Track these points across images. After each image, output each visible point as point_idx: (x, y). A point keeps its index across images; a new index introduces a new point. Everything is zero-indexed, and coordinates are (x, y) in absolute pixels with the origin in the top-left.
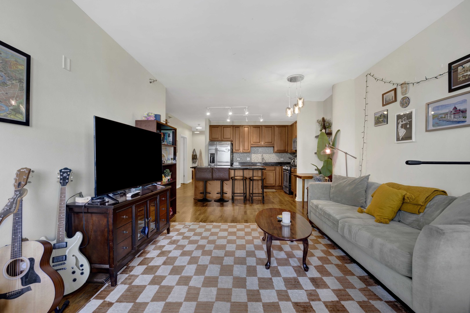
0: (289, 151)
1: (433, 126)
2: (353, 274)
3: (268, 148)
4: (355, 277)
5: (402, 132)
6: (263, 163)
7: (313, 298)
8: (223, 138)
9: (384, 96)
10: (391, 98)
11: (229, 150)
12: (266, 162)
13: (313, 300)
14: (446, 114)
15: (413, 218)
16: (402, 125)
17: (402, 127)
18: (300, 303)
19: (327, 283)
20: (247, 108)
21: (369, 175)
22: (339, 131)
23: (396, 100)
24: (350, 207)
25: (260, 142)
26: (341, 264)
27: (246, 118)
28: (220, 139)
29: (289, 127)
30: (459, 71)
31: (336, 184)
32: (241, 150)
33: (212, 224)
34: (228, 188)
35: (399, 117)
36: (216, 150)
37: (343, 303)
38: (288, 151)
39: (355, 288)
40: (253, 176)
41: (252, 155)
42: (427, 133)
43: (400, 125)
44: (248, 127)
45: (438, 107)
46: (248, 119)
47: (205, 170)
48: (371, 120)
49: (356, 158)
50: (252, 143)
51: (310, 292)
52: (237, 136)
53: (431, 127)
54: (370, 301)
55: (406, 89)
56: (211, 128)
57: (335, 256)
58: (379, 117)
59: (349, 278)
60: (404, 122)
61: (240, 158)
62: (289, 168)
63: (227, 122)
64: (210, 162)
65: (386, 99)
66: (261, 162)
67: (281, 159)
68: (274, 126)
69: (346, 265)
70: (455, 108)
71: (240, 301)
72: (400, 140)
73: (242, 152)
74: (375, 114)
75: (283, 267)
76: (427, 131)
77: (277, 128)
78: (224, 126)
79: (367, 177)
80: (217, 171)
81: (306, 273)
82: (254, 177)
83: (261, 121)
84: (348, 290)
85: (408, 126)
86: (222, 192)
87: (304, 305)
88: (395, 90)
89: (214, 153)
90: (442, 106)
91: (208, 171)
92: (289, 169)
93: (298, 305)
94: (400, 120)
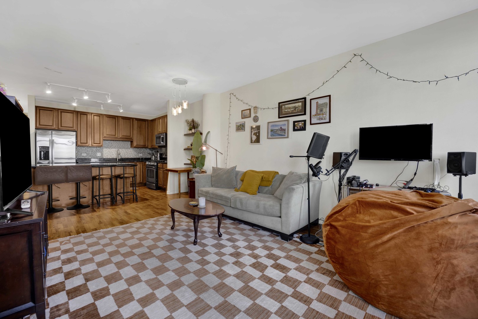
0: (150, 147)
1: (271, 136)
2: (245, 230)
3: (124, 142)
4: (247, 230)
5: (254, 138)
6: (118, 159)
7: (237, 248)
8: (60, 126)
9: (243, 112)
10: (247, 115)
11: (73, 143)
12: (123, 158)
13: (237, 249)
14: (277, 130)
15: (267, 189)
16: (254, 133)
17: (254, 134)
18: (232, 253)
19: (237, 238)
20: (110, 95)
21: (236, 166)
22: (209, 132)
23: (250, 117)
24: (228, 190)
25: (115, 135)
26: (235, 227)
27: (102, 106)
28: (54, 127)
29: (149, 121)
30: (283, 108)
31: (216, 174)
32: (90, 143)
33: (58, 241)
34: (85, 191)
35: (252, 128)
36: (52, 142)
37: (251, 244)
38: (148, 146)
39: (251, 235)
40: (124, 174)
41: (104, 149)
42: (268, 139)
43: (253, 133)
44: (100, 116)
45: (273, 125)
46: (103, 107)
47: (54, 170)
48: (234, 128)
49: (222, 154)
50: (105, 136)
51: (232, 246)
52: (84, 125)
53: (270, 137)
54: (261, 238)
55: (257, 111)
56: (38, 111)
57: (229, 224)
58: (239, 126)
59: (244, 232)
60: (255, 132)
61: (86, 153)
62: (156, 163)
63: (72, 106)
64: (41, 159)
65: (244, 114)
66: (117, 159)
67: (139, 154)
68: (133, 119)
69: (238, 226)
70: (281, 128)
71: (197, 269)
72: (252, 143)
73: (90, 146)
74: (236, 123)
75: (205, 240)
76: (268, 138)
77: (136, 121)
78: (62, 111)
79: (235, 167)
80: (73, 170)
81: (221, 238)
82: (126, 174)
83: (121, 112)
84: (249, 237)
85: (258, 134)
86: (78, 196)
87: (235, 253)
88: (250, 109)
89: (48, 146)
90: (275, 125)
91: (59, 170)
92: (155, 165)
93: (232, 255)
94: (253, 130)
